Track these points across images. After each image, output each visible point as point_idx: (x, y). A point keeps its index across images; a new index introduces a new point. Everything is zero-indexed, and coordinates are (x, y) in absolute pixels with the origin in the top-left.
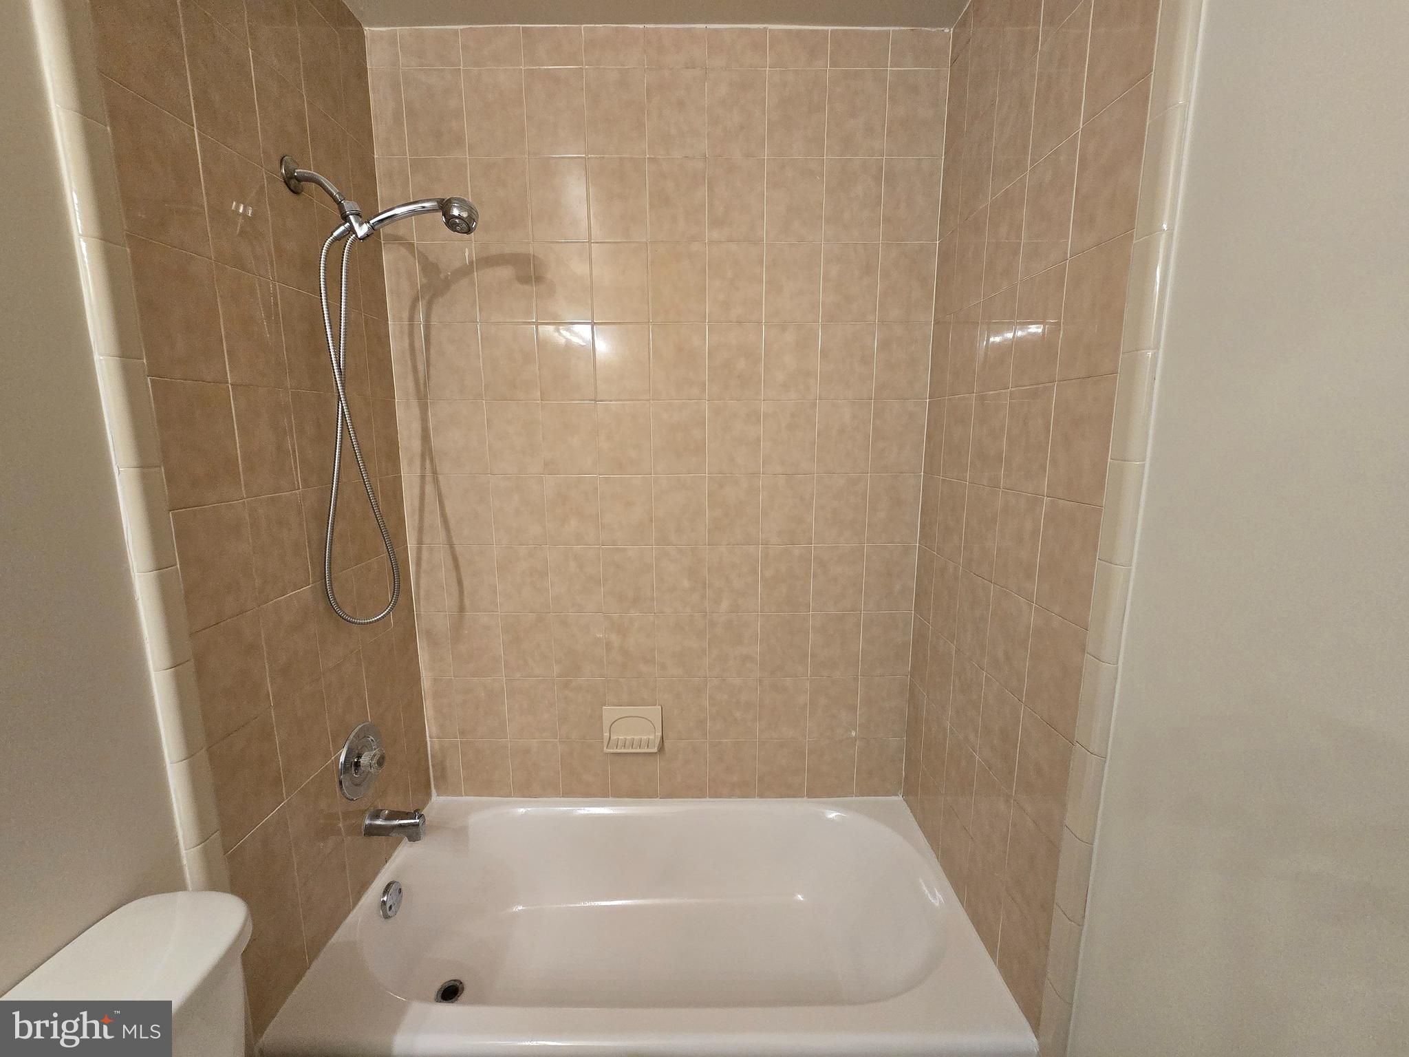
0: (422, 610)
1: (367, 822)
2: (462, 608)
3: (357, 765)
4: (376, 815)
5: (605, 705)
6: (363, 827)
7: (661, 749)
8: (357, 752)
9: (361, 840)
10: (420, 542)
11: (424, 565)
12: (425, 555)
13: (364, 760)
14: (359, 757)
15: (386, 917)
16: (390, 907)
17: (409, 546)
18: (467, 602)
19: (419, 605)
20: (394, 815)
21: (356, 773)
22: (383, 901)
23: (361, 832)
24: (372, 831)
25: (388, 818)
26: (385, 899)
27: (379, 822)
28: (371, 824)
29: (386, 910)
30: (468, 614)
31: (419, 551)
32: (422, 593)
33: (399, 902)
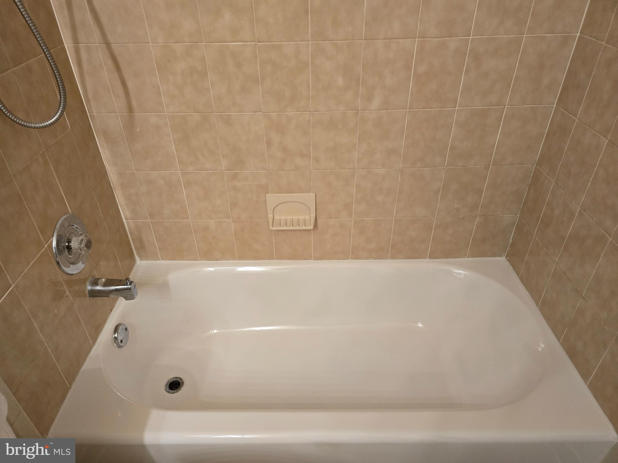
0: (94, 111)
1: (89, 288)
2: (130, 109)
3: (69, 248)
4: (95, 283)
5: (268, 193)
6: (87, 292)
7: (316, 225)
8: (66, 238)
9: (88, 300)
10: (76, 41)
11: (86, 66)
12: (84, 55)
13: (74, 244)
14: (69, 241)
15: (119, 347)
16: (121, 341)
17: (66, 46)
18: (134, 103)
19: (90, 106)
20: (109, 283)
21: (70, 254)
22: (115, 338)
23: (86, 295)
24: (94, 294)
25: (105, 285)
26: (116, 336)
27: (99, 288)
28: (92, 290)
29: (118, 343)
30: (137, 114)
31: (77, 51)
32: (90, 95)
33: (127, 337)
